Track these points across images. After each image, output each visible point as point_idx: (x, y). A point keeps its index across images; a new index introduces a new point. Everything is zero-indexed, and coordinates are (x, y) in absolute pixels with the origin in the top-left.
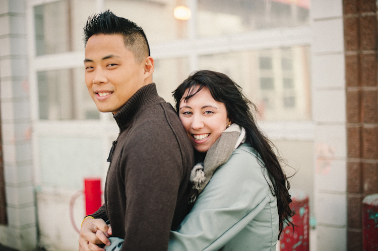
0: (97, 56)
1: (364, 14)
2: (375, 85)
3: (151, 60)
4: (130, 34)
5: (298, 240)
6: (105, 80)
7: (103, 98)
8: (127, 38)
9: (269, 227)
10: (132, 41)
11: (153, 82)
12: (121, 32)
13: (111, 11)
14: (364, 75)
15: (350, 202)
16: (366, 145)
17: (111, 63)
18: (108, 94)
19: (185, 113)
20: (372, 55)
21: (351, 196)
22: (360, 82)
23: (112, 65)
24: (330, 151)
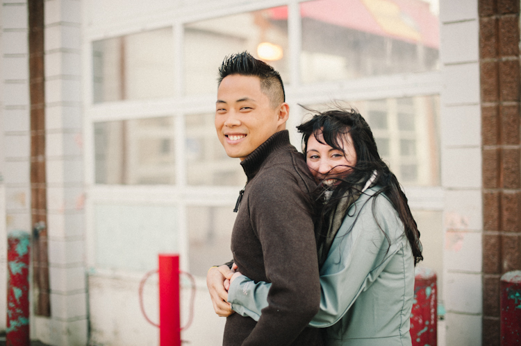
0: (231, 98)
1: (504, 59)
2: (517, 143)
3: (286, 106)
4: (267, 77)
5: (423, 326)
6: (238, 123)
7: (235, 142)
8: (264, 81)
9: (402, 279)
10: (269, 85)
11: (287, 129)
12: (258, 74)
13: (248, 52)
14: (504, 130)
15: (486, 283)
16: (506, 214)
17: (245, 106)
18: (242, 136)
19: (312, 157)
20: (514, 107)
21: (487, 276)
22: (499, 140)
23: (246, 108)
24: (463, 222)
